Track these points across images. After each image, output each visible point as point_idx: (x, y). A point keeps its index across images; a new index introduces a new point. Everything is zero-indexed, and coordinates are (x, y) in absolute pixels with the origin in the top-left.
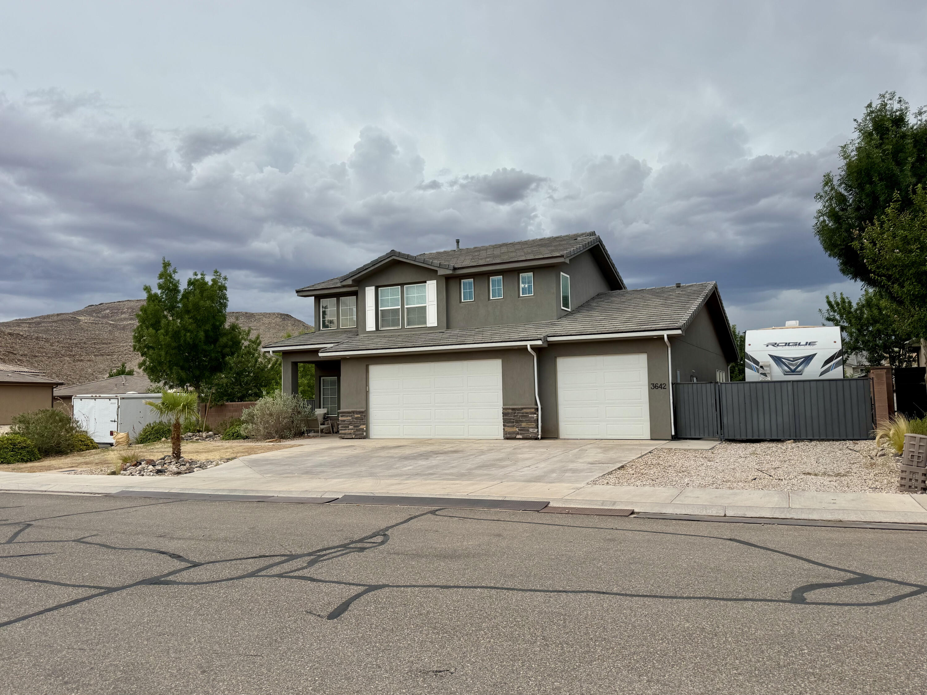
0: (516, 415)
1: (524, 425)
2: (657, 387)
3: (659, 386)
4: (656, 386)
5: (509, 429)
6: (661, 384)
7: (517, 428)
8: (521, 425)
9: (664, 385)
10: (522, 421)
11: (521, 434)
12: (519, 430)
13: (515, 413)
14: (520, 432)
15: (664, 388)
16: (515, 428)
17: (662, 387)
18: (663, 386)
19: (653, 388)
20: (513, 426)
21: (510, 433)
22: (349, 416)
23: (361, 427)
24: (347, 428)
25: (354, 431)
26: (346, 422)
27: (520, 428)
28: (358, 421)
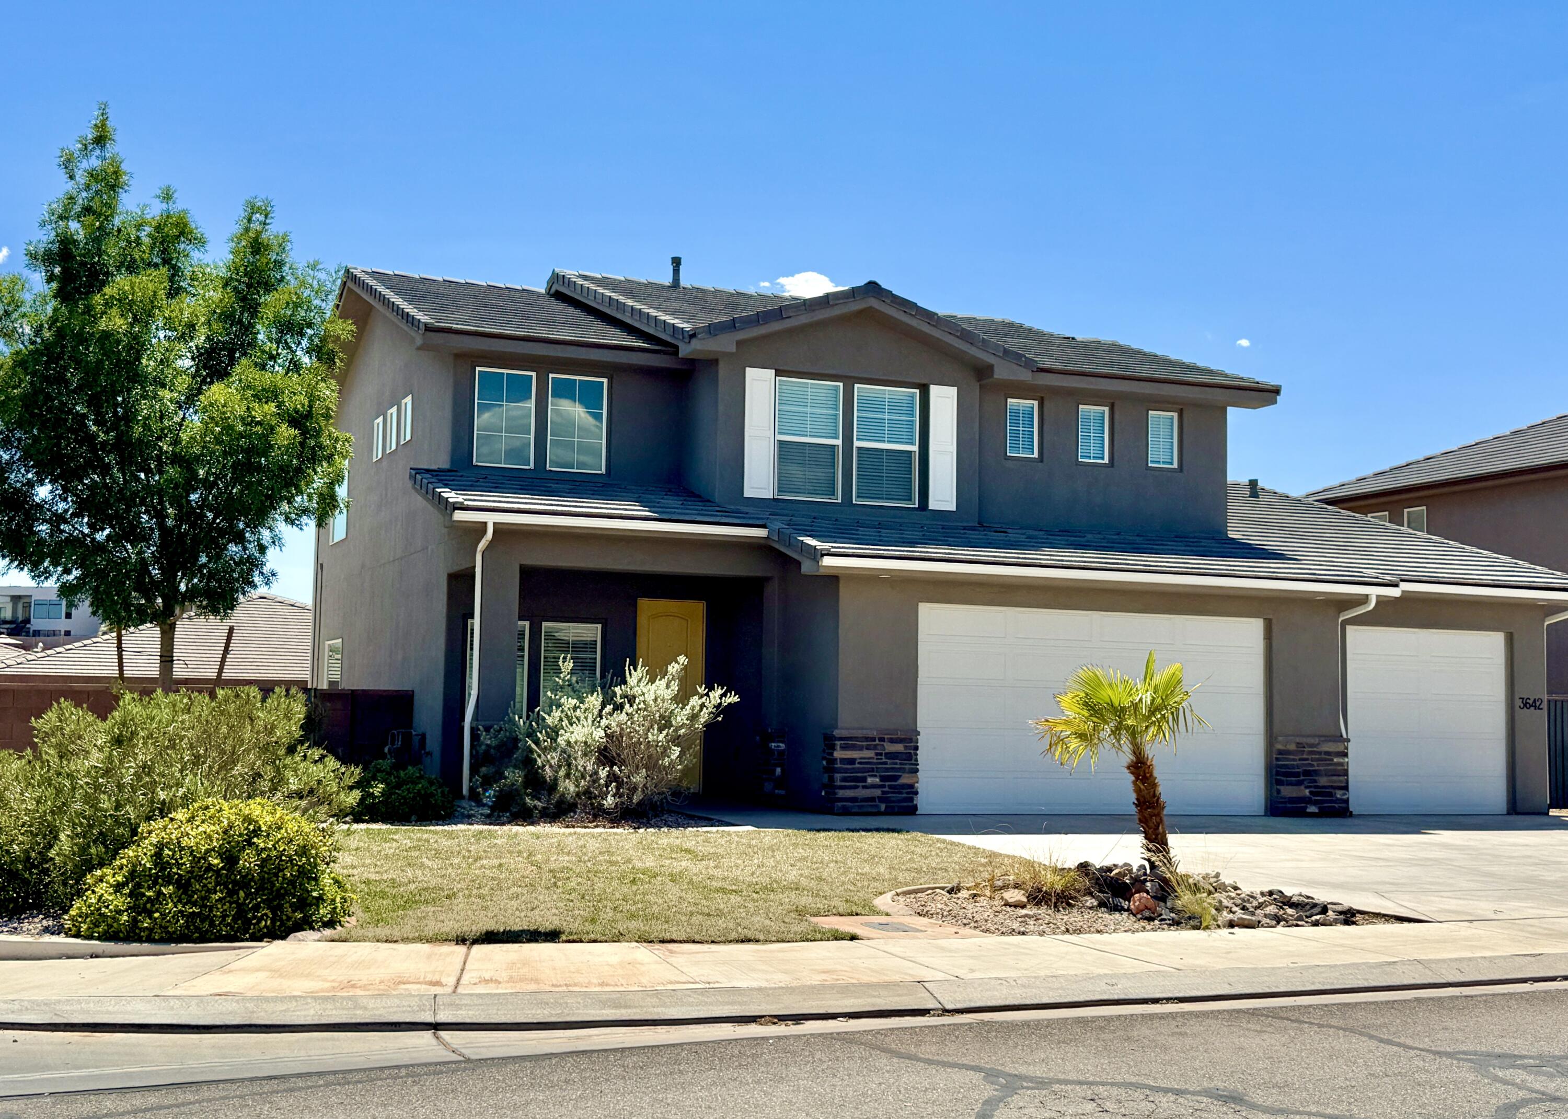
0: (1305, 756)
1: (1323, 781)
2: (1528, 706)
3: (1531, 702)
4: (1526, 704)
5: (1288, 791)
6: (1535, 700)
8: (1315, 781)
9: (1540, 702)
10: (1317, 773)
12: (1310, 792)
13: (1304, 752)
14: (1313, 798)
15: (1539, 708)
16: (1302, 787)
17: (1535, 706)
18: (1538, 704)
19: (1522, 706)
20: (1299, 783)
21: (1292, 800)
22: (867, 749)
23: (905, 780)
24: (861, 784)
25: (883, 792)
26: (857, 766)
27: (1313, 789)
28: (896, 764)
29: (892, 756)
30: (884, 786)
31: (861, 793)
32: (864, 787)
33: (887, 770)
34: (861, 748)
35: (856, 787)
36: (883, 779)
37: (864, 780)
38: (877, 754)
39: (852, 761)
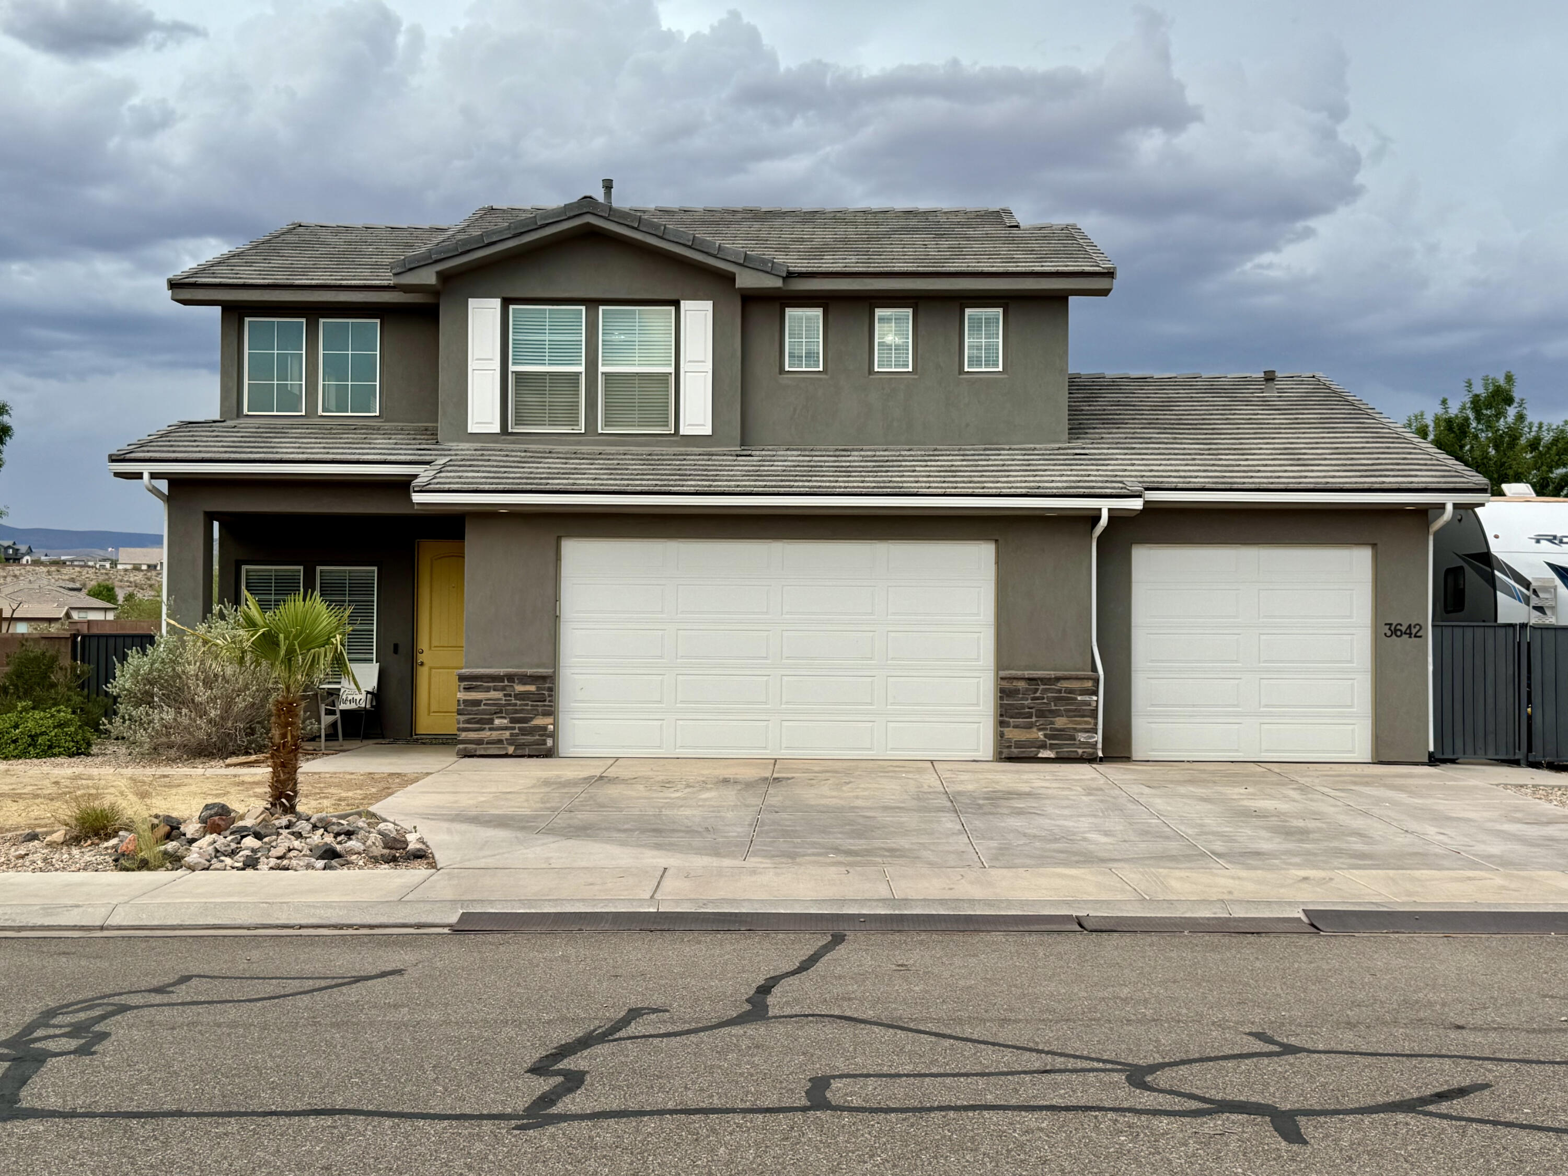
0: (1038, 695)
1: (1060, 722)
2: (1399, 633)
3: (1403, 629)
4: (1396, 630)
5: (1013, 734)
6: (1410, 626)
7: (1040, 730)
8: (1052, 723)
9: (1418, 627)
10: (1057, 714)
11: (1052, 747)
12: (1045, 736)
13: (1037, 690)
14: (1048, 742)
15: (1415, 636)
16: (1035, 730)
17: (1410, 634)
18: (1414, 631)
19: (1389, 633)
20: (1029, 726)
21: (1019, 744)
22: (495, 690)
23: (539, 721)
24: (487, 726)
25: (512, 735)
26: (483, 707)
27: (1048, 732)
28: (527, 705)
29: (521, 696)
30: (514, 728)
31: (485, 734)
32: (490, 729)
33: (516, 712)
34: (488, 690)
35: (484, 729)
36: (513, 721)
37: (491, 721)
38: (505, 695)
39: (477, 703)
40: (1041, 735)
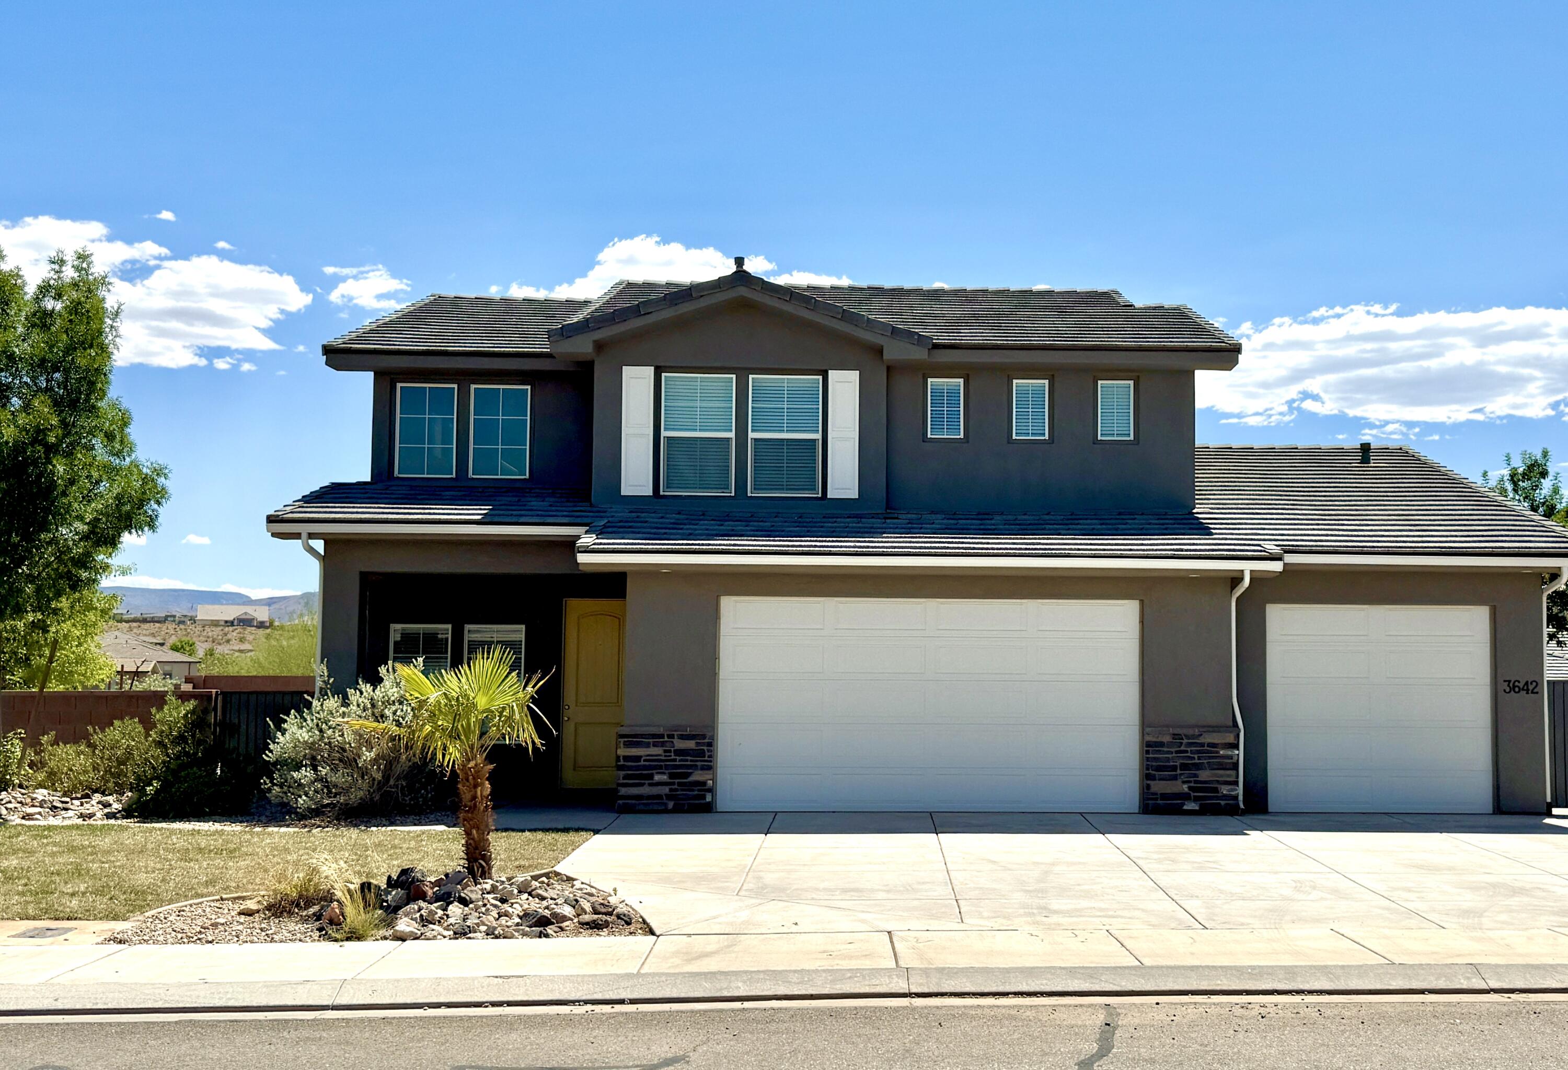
0: (1182, 748)
1: (1204, 775)
2: (1517, 689)
3: (1521, 685)
4: (1514, 686)
5: (1159, 787)
6: (1527, 683)
7: (1184, 782)
8: (1196, 776)
9: (1534, 684)
10: (1198, 767)
11: (1196, 799)
12: (1190, 788)
13: (1181, 743)
14: (1192, 794)
15: (1532, 692)
16: (1179, 782)
17: (1528, 690)
18: (1531, 687)
19: (1508, 690)
20: (1175, 778)
21: (1164, 796)
22: (654, 746)
23: (697, 776)
24: (647, 782)
25: (671, 790)
26: (642, 763)
27: (1192, 785)
28: (687, 761)
29: (679, 752)
30: (673, 784)
31: (645, 790)
32: (650, 785)
33: (677, 767)
34: (647, 745)
35: (642, 785)
36: (672, 776)
37: (651, 777)
38: (665, 751)
39: (638, 758)
40: (1185, 787)
